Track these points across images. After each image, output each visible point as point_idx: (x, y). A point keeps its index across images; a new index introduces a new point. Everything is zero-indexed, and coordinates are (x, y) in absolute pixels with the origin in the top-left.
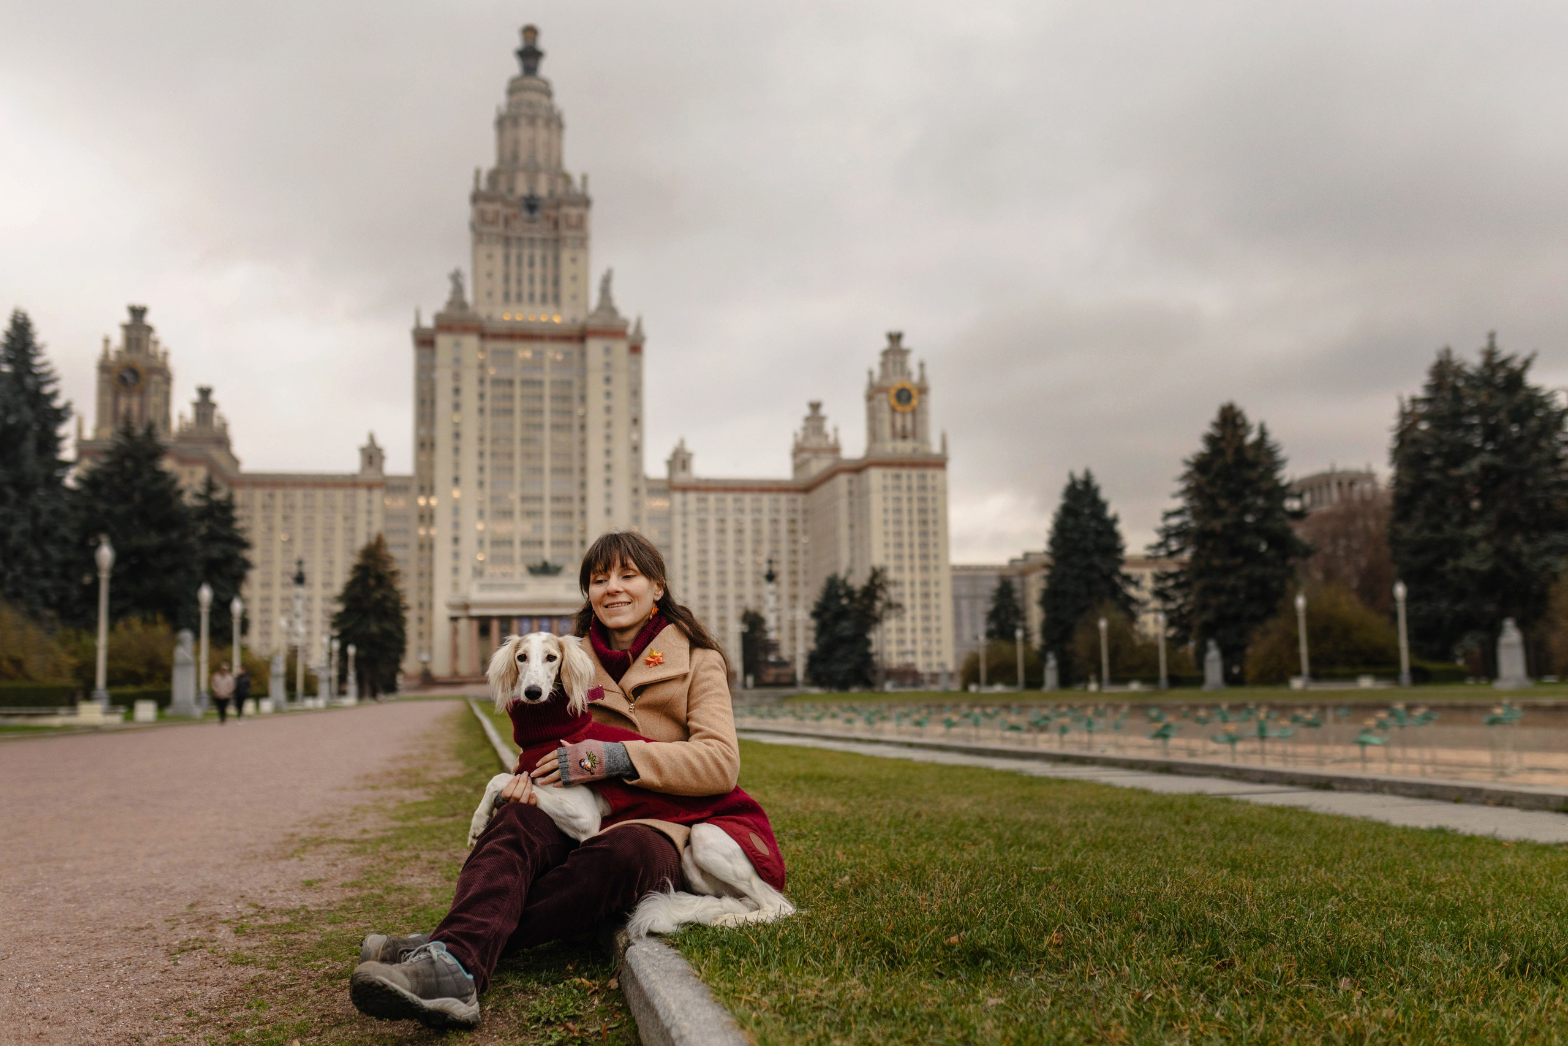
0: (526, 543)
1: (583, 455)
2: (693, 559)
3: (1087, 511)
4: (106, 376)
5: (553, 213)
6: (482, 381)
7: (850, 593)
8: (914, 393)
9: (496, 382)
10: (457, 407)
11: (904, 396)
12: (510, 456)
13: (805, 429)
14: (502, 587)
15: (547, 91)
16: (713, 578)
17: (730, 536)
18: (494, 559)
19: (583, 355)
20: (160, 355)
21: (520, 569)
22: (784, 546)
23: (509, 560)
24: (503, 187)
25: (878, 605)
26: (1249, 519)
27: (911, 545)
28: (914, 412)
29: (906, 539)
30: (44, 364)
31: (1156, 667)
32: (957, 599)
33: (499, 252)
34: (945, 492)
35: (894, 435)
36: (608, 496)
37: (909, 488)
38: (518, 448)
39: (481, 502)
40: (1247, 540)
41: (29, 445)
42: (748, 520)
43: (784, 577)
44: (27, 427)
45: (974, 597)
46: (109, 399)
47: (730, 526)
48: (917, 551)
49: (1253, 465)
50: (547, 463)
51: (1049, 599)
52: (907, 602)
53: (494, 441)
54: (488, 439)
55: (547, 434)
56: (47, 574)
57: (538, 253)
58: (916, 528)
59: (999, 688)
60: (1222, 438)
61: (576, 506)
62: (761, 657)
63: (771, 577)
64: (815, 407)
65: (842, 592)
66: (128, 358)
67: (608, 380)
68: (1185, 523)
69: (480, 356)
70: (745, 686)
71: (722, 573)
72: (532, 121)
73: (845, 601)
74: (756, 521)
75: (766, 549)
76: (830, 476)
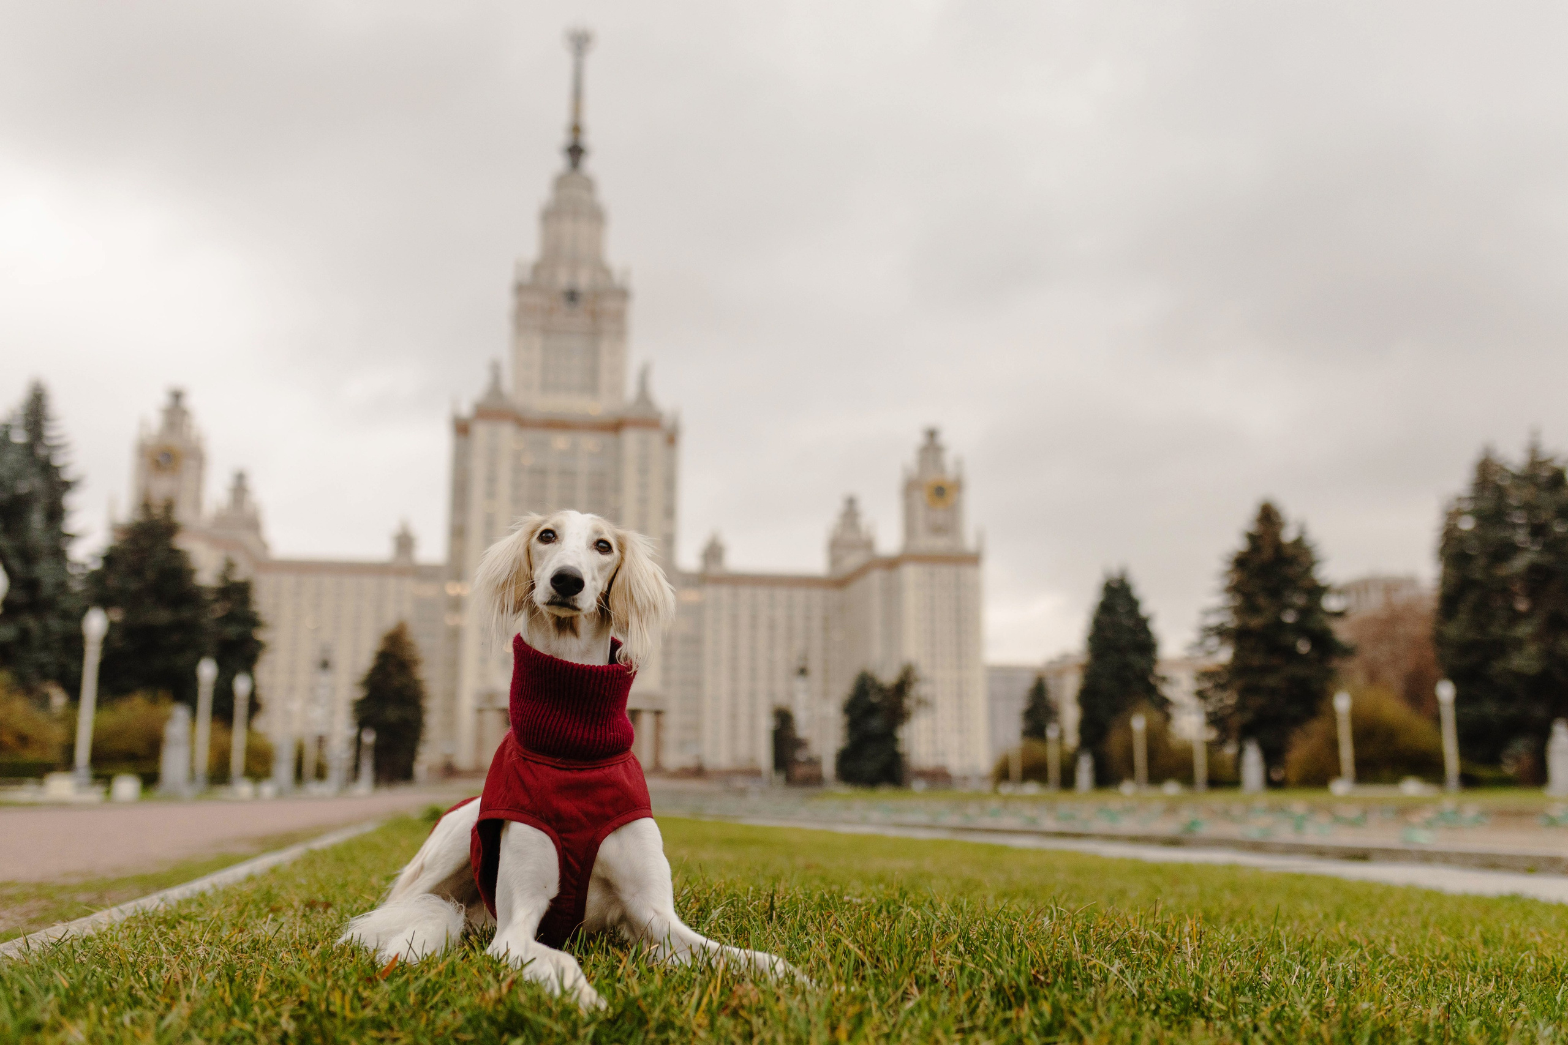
3: (1122, 609)
4: (143, 460)
5: (593, 306)
6: (517, 470)
7: (881, 689)
8: (950, 489)
9: (531, 471)
10: (491, 496)
11: (940, 492)
13: (841, 523)
16: (744, 674)
17: (763, 633)
19: (619, 446)
22: (817, 644)
24: (545, 279)
25: (907, 702)
26: (1290, 618)
27: (944, 644)
28: (949, 508)
29: (939, 637)
31: (1194, 769)
32: (992, 699)
33: (538, 342)
34: (977, 590)
35: (929, 531)
37: (943, 586)
40: (1285, 640)
42: (780, 616)
43: (816, 673)
44: (36, 497)
45: (1009, 698)
47: (763, 622)
48: (950, 649)
49: (1291, 563)
51: (1088, 697)
52: (939, 699)
56: (46, 647)
57: (577, 345)
58: (950, 627)
59: (1031, 788)
60: (1262, 536)
62: (792, 755)
63: (803, 672)
64: (851, 502)
65: (872, 689)
66: (165, 441)
67: (643, 472)
68: (1224, 622)
69: (516, 445)
70: (774, 782)
71: (753, 669)
72: (575, 215)
73: (875, 699)
74: (789, 617)
75: (798, 645)
76: (862, 571)
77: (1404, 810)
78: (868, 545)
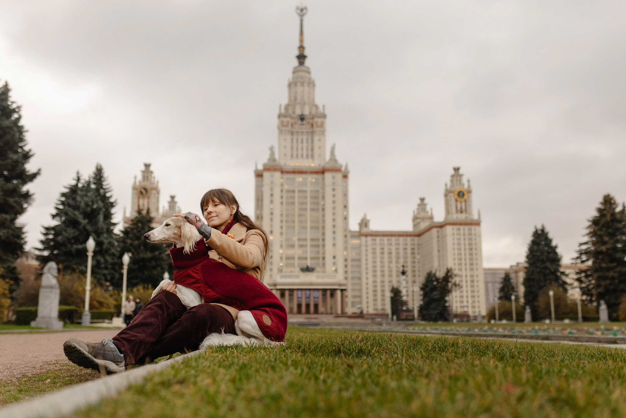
0: (300, 258)
1: (324, 221)
2: (370, 265)
3: (543, 243)
4: (135, 191)
5: (311, 121)
6: (282, 191)
7: (437, 280)
8: (465, 193)
9: (288, 191)
10: (272, 202)
11: (461, 194)
12: (294, 222)
13: (418, 209)
14: (290, 277)
15: (308, 72)
16: (379, 273)
17: (386, 256)
18: (287, 265)
19: (323, 179)
20: (156, 183)
21: (297, 269)
22: (409, 260)
23: (293, 265)
24: (290, 111)
25: (450, 285)
26: (619, 246)
27: (465, 259)
28: (465, 201)
29: (463, 257)
30: (107, 185)
31: (577, 313)
32: (486, 283)
33: (289, 137)
34: (480, 236)
35: (457, 211)
36: (334, 239)
37: (464, 234)
38: (296, 219)
39: (282, 241)
40: (618, 255)
41: (101, 217)
42: (393, 248)
43: (409, 273)
44: (100, 209)
45: (494, 282)
46: (136, 200)
47: (386, 251)
48: (468, 262)
49: (620, 221)
50: (309, 224)
51: (527, 282)
52: (464, 284)
53: (287, 216)
54: (284, 214)
55: (309, 212)
56: (106, 268)
57: (305, 138)
58: (468, 252)
59: (504, 322)
60: (604, 209)
61: (321, 243)
62: (400, 308)
63: (403, 273)
64: (422, 200)
65: (434, 279)
66: (143, 184)
67: (334, 190)
68: (589, 248)
69: (282, 181)
70: (392, 319)
71: (383, 271)
72: (302, 84)
73: (435, 283)
74: (397, 249)
75: (401, 261)
76: (429, 229)
78: (431, 218)
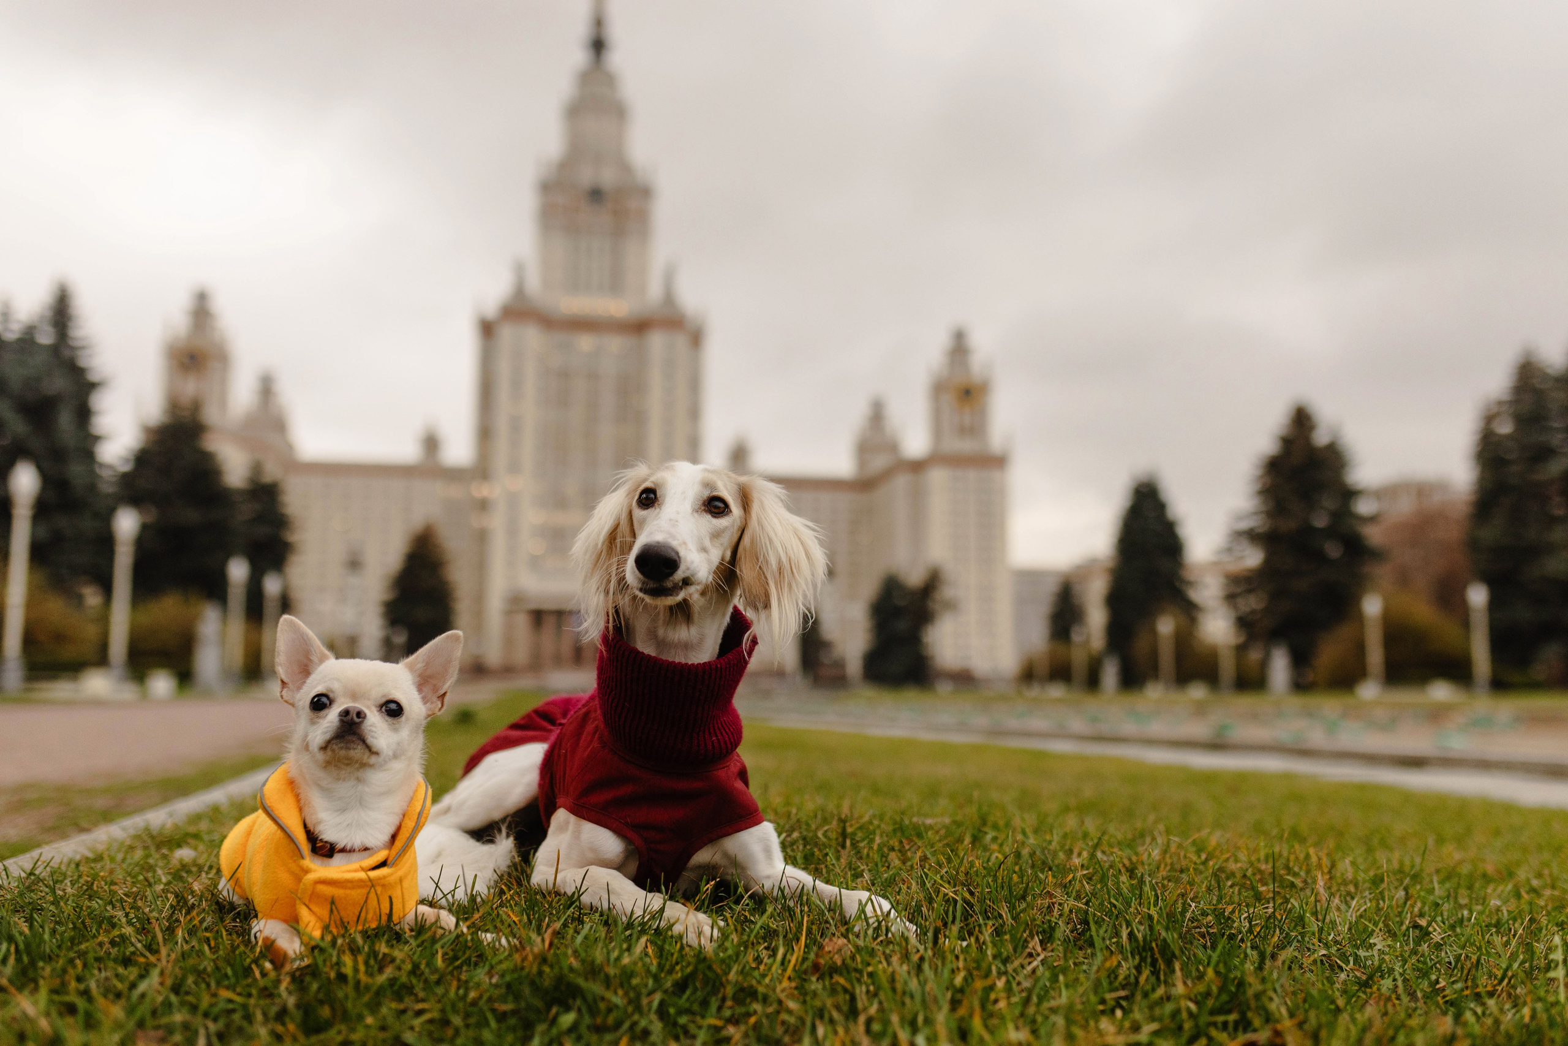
5: (617, 205)
6: (541, 374)
7: (906, 593)
8: (976, 391)
9: (556, 375)
10: (517, 398)
11: (967, 393)
13: (867, 427)
19: (644, 348)
24: (566, 180)
25: (933, 604)
28: (974, 411)
31: (1220, 670)
32: (1017, 602)
33: (561, 244)
35: (956, 435)
37: (971, 490)
39: (538, 496)
40: (1316, 545)
44: (64, 397)
49: (1322, 467)
52: (963, 601)
55: (604, 428)
60: (1294, 439)
64: (878, 405)
65: (899, 591)
67: (669, 376)
68: (1256, 526)
69: (542, 346)
76: (889, 473)
77: (1437, 714)
78: (893, 447)
